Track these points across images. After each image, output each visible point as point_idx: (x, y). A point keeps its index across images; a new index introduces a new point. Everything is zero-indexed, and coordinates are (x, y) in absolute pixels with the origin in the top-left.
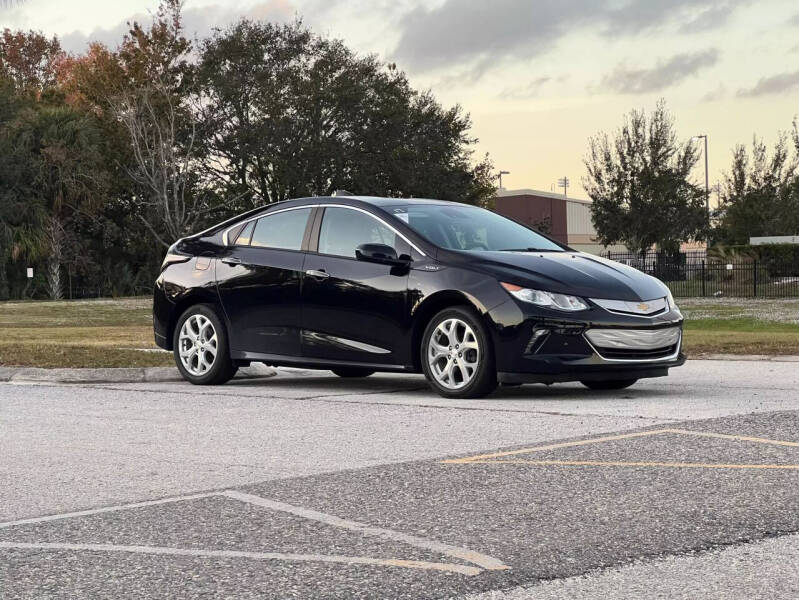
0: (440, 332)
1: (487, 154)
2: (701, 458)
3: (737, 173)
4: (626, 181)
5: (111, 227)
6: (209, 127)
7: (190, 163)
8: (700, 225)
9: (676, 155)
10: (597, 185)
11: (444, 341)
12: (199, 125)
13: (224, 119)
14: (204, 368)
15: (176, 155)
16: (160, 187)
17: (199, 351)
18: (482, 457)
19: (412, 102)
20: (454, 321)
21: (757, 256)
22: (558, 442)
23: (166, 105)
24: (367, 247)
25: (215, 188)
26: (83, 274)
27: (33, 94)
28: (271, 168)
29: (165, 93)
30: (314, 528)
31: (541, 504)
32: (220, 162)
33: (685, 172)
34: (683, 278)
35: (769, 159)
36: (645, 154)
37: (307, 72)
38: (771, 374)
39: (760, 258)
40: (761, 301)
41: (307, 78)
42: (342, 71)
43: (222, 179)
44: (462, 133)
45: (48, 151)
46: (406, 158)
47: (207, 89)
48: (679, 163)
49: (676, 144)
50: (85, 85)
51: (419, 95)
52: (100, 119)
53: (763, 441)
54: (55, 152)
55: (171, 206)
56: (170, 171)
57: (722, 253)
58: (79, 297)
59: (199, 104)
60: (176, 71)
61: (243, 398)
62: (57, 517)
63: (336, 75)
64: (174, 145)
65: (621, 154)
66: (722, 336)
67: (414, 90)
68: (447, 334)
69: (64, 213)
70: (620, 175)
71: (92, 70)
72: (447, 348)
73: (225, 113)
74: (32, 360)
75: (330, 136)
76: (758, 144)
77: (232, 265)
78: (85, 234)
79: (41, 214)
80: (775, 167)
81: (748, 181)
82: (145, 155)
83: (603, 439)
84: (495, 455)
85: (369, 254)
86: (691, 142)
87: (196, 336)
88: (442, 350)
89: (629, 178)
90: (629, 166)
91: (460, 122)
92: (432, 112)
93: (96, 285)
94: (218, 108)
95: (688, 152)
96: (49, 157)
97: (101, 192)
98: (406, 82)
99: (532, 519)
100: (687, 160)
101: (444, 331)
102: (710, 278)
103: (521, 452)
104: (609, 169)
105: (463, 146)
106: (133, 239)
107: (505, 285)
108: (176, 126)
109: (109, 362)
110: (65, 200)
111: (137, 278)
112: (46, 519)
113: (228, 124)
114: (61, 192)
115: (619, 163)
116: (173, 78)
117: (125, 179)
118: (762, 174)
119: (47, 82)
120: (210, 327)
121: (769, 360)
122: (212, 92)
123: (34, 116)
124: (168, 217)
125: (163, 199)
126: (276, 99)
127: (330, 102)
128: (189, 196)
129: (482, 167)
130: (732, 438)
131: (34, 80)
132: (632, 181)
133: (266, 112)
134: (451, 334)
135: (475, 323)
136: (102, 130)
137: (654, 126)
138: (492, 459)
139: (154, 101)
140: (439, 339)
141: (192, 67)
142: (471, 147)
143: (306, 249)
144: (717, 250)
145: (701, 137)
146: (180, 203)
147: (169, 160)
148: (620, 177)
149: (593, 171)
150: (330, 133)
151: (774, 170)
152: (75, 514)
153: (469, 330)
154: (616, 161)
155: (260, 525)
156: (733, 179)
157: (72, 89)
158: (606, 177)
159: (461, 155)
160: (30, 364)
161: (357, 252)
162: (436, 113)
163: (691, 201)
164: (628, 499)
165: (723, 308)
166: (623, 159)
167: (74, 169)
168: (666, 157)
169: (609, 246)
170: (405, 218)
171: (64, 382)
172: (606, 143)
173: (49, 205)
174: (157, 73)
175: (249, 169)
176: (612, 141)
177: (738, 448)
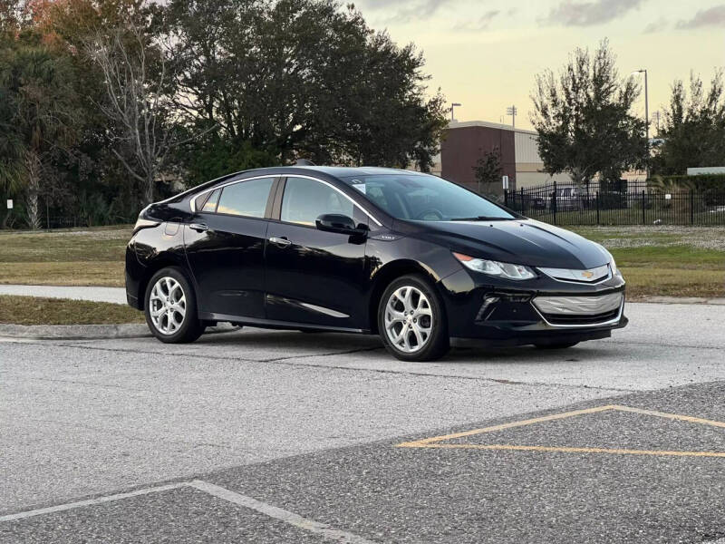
0: (395, 299)
1: (439, 89)
2: (643, 442)
3: (676, 107)
4: (571, 115)
5: (86, 162)
6: (177, 65)
7: (160, 99)
8: (640, 154)
9: (617, 91)
10: (543, 119)
11: (400, 307)
12: (168, 64)
13: (192, 58)
14: (174, 327)
15: (147, 91)
16: (132, 123)
17: (169, 311)
18: (436, 439)
19: (369, 40)
20: (409, 289)
21: (694, 187)
22: (508, 420)
23: (137, 44)
24: (327, 218)
25: (184, 122)
26: (60, 205)
27: (11, 34)
28: (236, 103)
29: (136, 33)
30: (277, 530)
31: (492, 500)
32: (188, 98)
33: (627, 106)
34: (625, 206)
35: (705, 95)
36: (589, 90)
37: (269, 13)
38: (707, 325)
39: (697, 188)
40: (697, 229)
41: (270, 19)
42: (302, 12)
43: (191, 114)
44: (416, 70)
45: (27, 89)
46: (363, 94)
47: (176, 29)
48: (620, 98)
49: (618, 81)
50: (60, 25)
51: (375, 34)
52: (75, 58)
53: (701, 421)
54: (33, 90)
55: (143, 140)
56: (141, 107)
57: (661, 184)
58: (56, 226)
59: (168, 43)
60: (146, 12)
61: (210, 360)
62: (33, 513)
63: (297, 15)
64: (145, 82)
65: (566, 90)
66: (662, 276)
67: (371, 29)
68: (403, 300)
69: (41, 148)
70: (565, 109)
71: (67, 10)
72: (403, 314)
73: (193, 53)
74: (11, 316)
75: (292, 74)
76: (695, 79)
77: (200, 231)
78: (61, 167)
79: (21, 149)
80: (711, 102)
81: (685, 114)
82: (118, 92)
83: (550, 417)
84: (448, 437)
85: (329, 224)
86: (632, 78)
87: (165, 297)
88: (398, 315)
89: (574, 113)
90: (573, 102)
91: (414, 60)
92: (387, 51)
93: (72, 215)
94: (186, 47)
95: (629, 88)
96: (27, 95)
97: (77, 127)
98: (363, 21)
99: (483, 519)
100: (628, 95)
101: (399, 297)
102: (649, 207)
103: (472, 432)
104: (555, 104)
105: (418, 82)
106: (106, 171)
107: (457, 255)
108: (147, 63)
109: (84, 319)
110: (42, 135)
111: (111, 207)
112: (23, 515)
113: (196, 62)
114: (38, 128)
115: (564, 98)
116: (144, 19)
117: (99, 115)
118: (699, 108)
119: (25, 21)
120: (179, 288)
121: (706, 303)
122: (180, 32)
123: (13, 56)
124: (140, 151)
125: (135, 134)
126: (241, 39)
127: (291, 42)
128: (160, 131)
129: (434, 102)
130: (672, 417)
131: (12, 20)
132: (577, 116)
133: (231, 51)
134: (406, 301)
135: (429, 291)
136: (76, 69)
137: (597, 64)
138: (445, 441)
139: (126, 41)
140: (394, 304)
141: (161, 7)
142: (424, 83)
143: (269, 217)
144: (655, 180)
145: (641, 71)
146: (151, 137)
147: (141, 98)
148: (565, 111)
149: (539, 106)
150: (292, 70)
151: (710, 104)
152: (50, 510)
153: (423, 297)
154: (561, 96)
155: (226, 525)
156: (671, 113)
157: (49, 29)
158: (551, 112)
159: (415, 91)
160: (10, 321)
161: (317, 222)
162: (391, 51)
163: (632, 131)
164: (574, 495)
165: (662, 236)
166: (568, 94)
167: (52, 105)
168: (608, 93)
169: (555, 175)
170: (362, 188)
171: (42, 338)
172: (552, 80)
173: (28, 140)
174: (128, 14)
175: (216, 104)
176: (557, 77)
177: (677, 430)
